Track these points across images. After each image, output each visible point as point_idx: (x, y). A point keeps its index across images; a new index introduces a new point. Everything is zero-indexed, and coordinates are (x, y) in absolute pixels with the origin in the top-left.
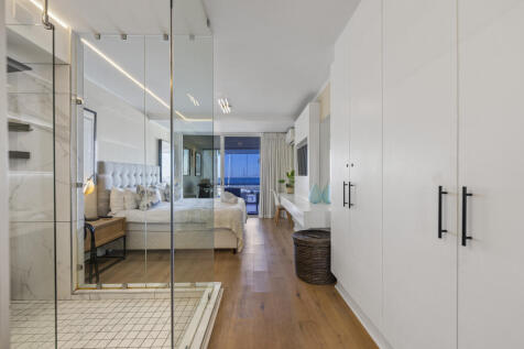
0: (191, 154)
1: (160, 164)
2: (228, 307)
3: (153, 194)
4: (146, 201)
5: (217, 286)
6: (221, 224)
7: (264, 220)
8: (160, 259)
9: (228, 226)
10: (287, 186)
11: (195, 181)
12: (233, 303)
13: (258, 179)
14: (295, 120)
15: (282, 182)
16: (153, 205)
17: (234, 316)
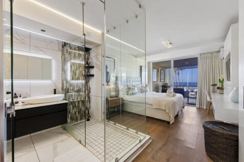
0: (158, 71)
1: (141, 77)
2: (149, 150)
3: (134, 89)
4: (130, 92)
5: (148, 137)
6: (160, 106)
7: (199, 109)
8: (133, 117)
9: (164, 108)
10: (218, 88)
11: (161, 84)
12: (153, 150)
13: (197, 83)
14: (224, 41)
15: (214, 85)
16: (133, 94)
17: (149, 157)
